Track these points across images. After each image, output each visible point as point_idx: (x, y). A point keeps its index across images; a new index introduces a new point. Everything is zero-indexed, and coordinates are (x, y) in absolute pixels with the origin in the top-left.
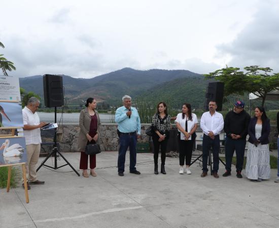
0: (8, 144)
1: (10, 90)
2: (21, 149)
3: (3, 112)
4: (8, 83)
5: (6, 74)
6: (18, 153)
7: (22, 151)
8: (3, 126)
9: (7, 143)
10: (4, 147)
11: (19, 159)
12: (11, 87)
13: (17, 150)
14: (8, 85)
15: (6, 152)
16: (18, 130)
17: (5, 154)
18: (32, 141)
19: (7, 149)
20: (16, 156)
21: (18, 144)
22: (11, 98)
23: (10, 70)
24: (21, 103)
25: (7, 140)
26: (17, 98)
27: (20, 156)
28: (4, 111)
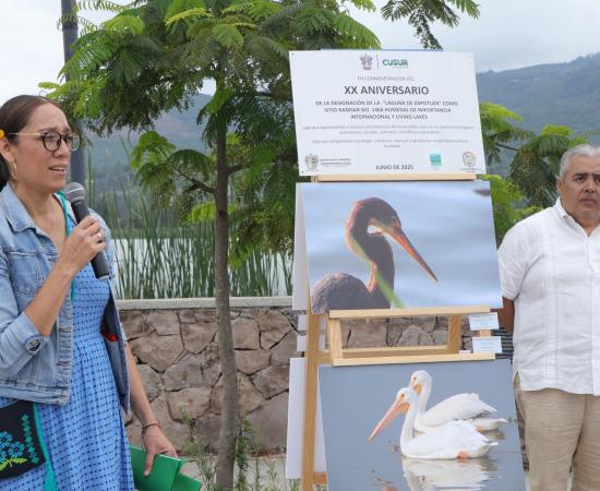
0: (426, 391)
1: (433, 118)
2: (487, 423)
3: (399, 232)
4: (418, 84)
5: (432, 43)
6: (476, 443)
7: (497, 432)
8: (399, 305)
9: (417, 388)
10: (404, 407)
11: (476, 474)
12: (435, 107)
13: (470, 426)
14: (421, 97)
15: (414, 432)
16: (473, 327)
17: (408, 447)
18: (550, 372)
19: (416, 418)
20: (461, 458)
21: (474, 396)
22: (436, 160)
23: (450, 19)
24: (487, 185)
25: (419, 376)
26: (468, 157)
27: (486, 459)
28: (404, 228)
